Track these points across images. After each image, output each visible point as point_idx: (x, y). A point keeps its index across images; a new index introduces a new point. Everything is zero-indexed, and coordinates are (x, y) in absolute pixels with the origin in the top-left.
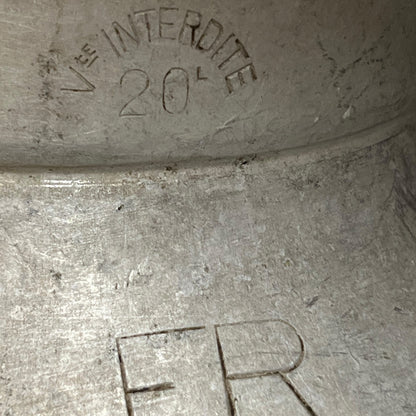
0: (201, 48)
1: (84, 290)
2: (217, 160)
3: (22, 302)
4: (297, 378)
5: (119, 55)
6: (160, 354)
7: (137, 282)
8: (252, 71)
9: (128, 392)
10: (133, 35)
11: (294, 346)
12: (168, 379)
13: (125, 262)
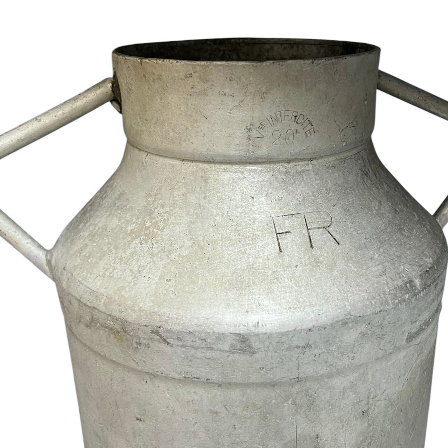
0: (298, 123)
1: (261, 202)
2: (303, 160)
3: (242, 206)
4: (331, 229)
5: (272, 126)
6: (286, 222)
7: (278, 199)
8: (314, 130)
9: (277, 234)
10: (276, 119)
11: (329, 219)
12: (290, 230)
13: (274, 193)
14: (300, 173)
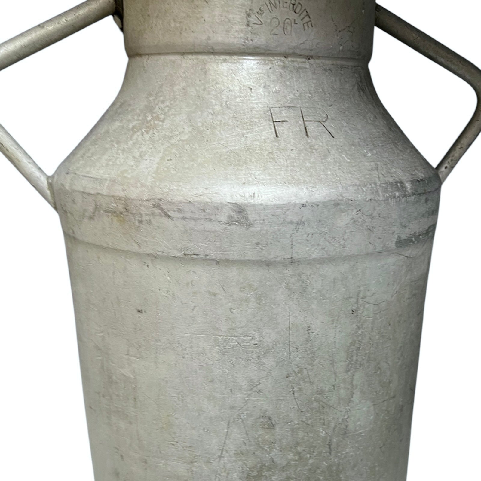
0: (295, 12)
1: (259, 94)
3: (241, 97)
4: (326, 124)
5: (270, 12)
6: (283, 112)
7: (275, 92)
8: (311, 23)
9: (274, 122)
10: (274, 4)
12: (286, 119)
13: (272, 86)
14: (298, 69)
